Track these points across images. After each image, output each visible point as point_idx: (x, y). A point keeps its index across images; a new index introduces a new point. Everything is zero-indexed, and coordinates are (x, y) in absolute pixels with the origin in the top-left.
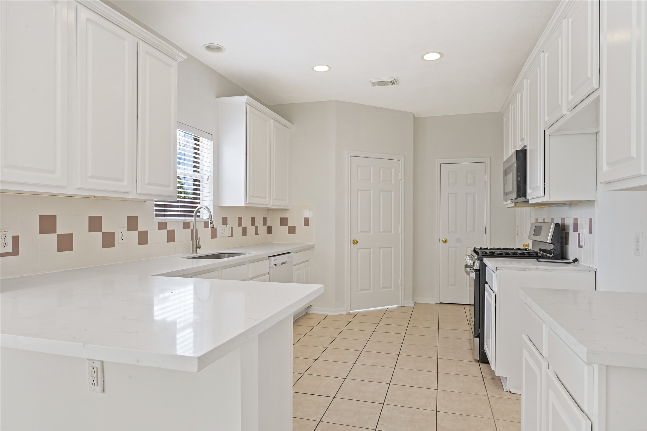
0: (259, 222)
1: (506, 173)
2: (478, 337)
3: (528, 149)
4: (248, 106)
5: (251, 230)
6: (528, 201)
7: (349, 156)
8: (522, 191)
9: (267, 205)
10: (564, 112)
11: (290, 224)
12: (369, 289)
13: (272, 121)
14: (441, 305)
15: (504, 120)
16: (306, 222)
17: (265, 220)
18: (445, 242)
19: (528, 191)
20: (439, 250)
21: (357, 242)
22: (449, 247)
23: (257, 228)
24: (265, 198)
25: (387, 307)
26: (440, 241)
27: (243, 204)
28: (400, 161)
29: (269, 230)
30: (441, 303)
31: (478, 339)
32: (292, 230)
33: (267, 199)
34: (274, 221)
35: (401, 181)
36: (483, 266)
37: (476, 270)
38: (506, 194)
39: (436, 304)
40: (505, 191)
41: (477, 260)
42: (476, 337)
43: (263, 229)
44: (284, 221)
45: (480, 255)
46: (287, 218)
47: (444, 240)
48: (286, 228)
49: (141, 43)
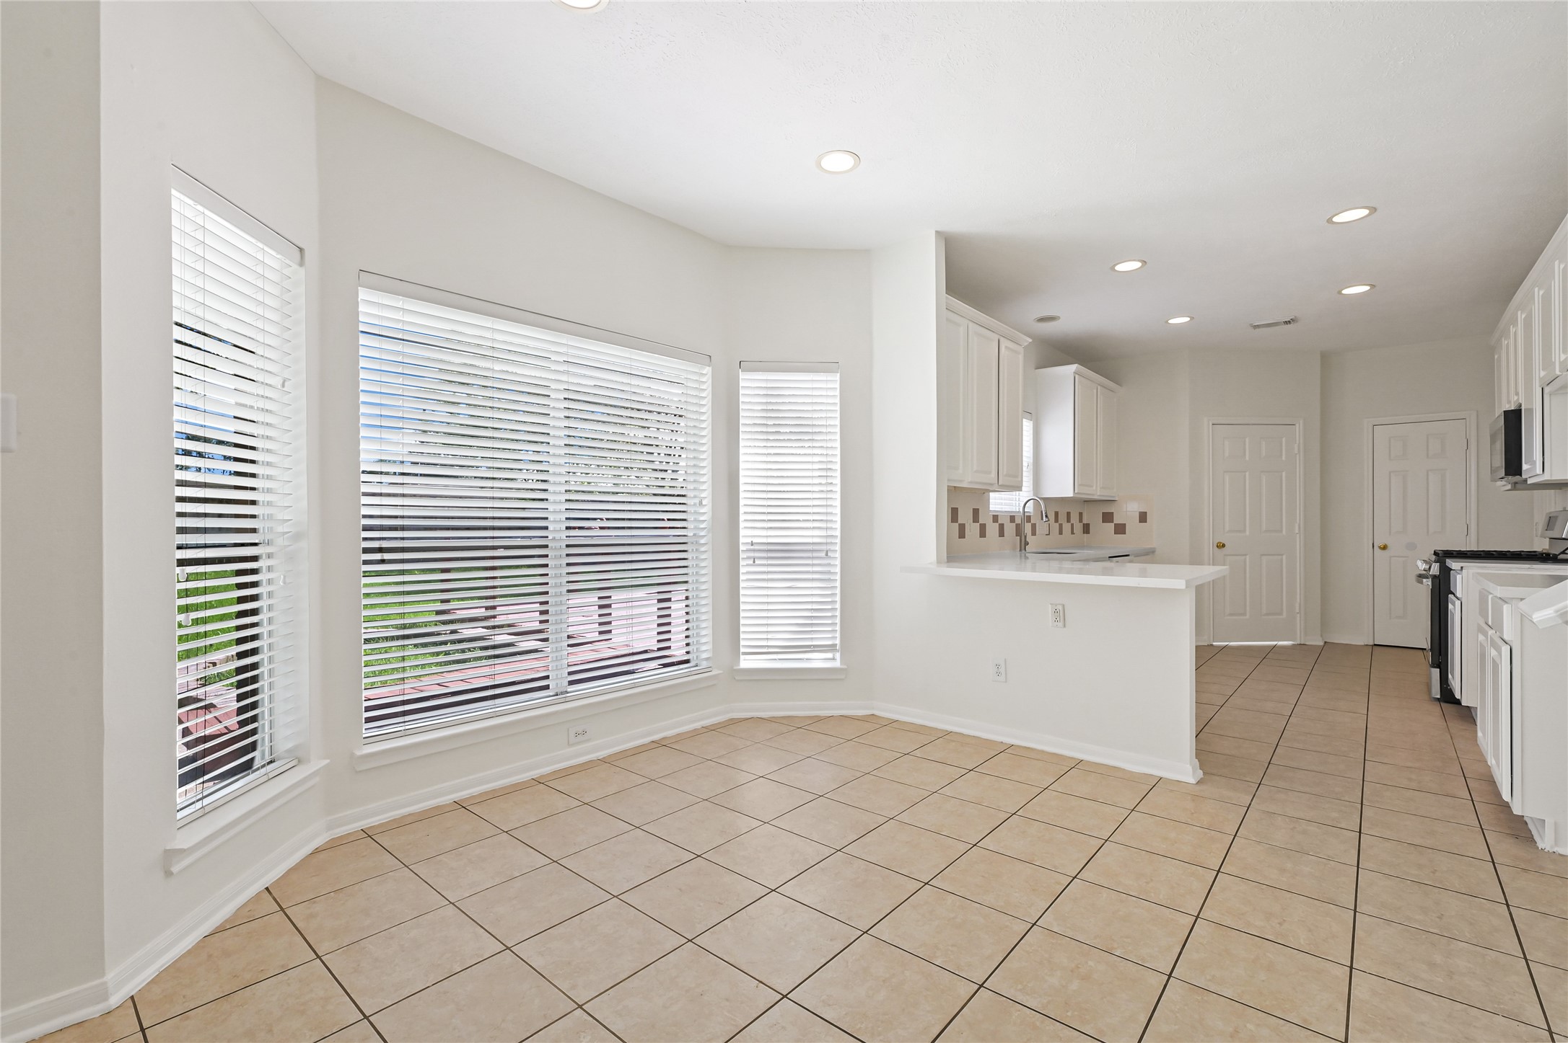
0: (1074, 518)
1: (1493, 441)
2: (1438, 666)
3: (1523, 408)
4: (1077, 376)
5: (1067, 527)
6: (1526, 480)
7: (1211, 424)
8: (1513, 464)
9: (1093, 495)
10: (1558, 372)
11: (1117, 520)
12: (1244, 614)
13: (1099, 387)
14: (1375, 647)
15: (1496, 357)
16: (1143, 517)
17: (1081, 514)
18: (1384, 548)
19: (1525, 467)
20: (1371, 562)
21: (1224, 546)
22: (1391, 557)
23: (1072, 525)
24: (1092, 487)
25: (1275, 643)
26: (1373, 546)
27: (1071, 495)
28: (1297, 425)
29: (1086, 529)
30: (1375, 645)
31: (1438, 670)
32: (1120, 529)
33: (1094, 488)
34: (1094, 518)
35: (1298, 456)
36: (1446, 571)
37: (1434, 577)
38: (1493, 471)
39: (1367, 645)
40: (1493, 465)
41: (1436, 562)
42: (1434, 665)
43: (1078, 528)
44: (1108, 517)
45: (1440, 555)
46: (1113, 513)
47: (1382, 545)
48: (1110, 527)
49: (1002, 340)
